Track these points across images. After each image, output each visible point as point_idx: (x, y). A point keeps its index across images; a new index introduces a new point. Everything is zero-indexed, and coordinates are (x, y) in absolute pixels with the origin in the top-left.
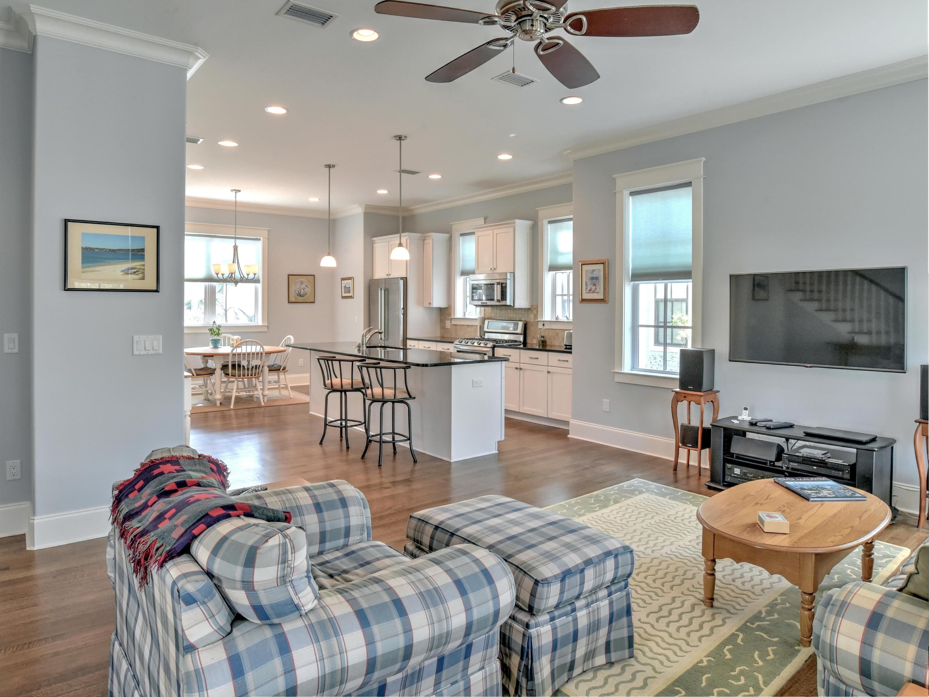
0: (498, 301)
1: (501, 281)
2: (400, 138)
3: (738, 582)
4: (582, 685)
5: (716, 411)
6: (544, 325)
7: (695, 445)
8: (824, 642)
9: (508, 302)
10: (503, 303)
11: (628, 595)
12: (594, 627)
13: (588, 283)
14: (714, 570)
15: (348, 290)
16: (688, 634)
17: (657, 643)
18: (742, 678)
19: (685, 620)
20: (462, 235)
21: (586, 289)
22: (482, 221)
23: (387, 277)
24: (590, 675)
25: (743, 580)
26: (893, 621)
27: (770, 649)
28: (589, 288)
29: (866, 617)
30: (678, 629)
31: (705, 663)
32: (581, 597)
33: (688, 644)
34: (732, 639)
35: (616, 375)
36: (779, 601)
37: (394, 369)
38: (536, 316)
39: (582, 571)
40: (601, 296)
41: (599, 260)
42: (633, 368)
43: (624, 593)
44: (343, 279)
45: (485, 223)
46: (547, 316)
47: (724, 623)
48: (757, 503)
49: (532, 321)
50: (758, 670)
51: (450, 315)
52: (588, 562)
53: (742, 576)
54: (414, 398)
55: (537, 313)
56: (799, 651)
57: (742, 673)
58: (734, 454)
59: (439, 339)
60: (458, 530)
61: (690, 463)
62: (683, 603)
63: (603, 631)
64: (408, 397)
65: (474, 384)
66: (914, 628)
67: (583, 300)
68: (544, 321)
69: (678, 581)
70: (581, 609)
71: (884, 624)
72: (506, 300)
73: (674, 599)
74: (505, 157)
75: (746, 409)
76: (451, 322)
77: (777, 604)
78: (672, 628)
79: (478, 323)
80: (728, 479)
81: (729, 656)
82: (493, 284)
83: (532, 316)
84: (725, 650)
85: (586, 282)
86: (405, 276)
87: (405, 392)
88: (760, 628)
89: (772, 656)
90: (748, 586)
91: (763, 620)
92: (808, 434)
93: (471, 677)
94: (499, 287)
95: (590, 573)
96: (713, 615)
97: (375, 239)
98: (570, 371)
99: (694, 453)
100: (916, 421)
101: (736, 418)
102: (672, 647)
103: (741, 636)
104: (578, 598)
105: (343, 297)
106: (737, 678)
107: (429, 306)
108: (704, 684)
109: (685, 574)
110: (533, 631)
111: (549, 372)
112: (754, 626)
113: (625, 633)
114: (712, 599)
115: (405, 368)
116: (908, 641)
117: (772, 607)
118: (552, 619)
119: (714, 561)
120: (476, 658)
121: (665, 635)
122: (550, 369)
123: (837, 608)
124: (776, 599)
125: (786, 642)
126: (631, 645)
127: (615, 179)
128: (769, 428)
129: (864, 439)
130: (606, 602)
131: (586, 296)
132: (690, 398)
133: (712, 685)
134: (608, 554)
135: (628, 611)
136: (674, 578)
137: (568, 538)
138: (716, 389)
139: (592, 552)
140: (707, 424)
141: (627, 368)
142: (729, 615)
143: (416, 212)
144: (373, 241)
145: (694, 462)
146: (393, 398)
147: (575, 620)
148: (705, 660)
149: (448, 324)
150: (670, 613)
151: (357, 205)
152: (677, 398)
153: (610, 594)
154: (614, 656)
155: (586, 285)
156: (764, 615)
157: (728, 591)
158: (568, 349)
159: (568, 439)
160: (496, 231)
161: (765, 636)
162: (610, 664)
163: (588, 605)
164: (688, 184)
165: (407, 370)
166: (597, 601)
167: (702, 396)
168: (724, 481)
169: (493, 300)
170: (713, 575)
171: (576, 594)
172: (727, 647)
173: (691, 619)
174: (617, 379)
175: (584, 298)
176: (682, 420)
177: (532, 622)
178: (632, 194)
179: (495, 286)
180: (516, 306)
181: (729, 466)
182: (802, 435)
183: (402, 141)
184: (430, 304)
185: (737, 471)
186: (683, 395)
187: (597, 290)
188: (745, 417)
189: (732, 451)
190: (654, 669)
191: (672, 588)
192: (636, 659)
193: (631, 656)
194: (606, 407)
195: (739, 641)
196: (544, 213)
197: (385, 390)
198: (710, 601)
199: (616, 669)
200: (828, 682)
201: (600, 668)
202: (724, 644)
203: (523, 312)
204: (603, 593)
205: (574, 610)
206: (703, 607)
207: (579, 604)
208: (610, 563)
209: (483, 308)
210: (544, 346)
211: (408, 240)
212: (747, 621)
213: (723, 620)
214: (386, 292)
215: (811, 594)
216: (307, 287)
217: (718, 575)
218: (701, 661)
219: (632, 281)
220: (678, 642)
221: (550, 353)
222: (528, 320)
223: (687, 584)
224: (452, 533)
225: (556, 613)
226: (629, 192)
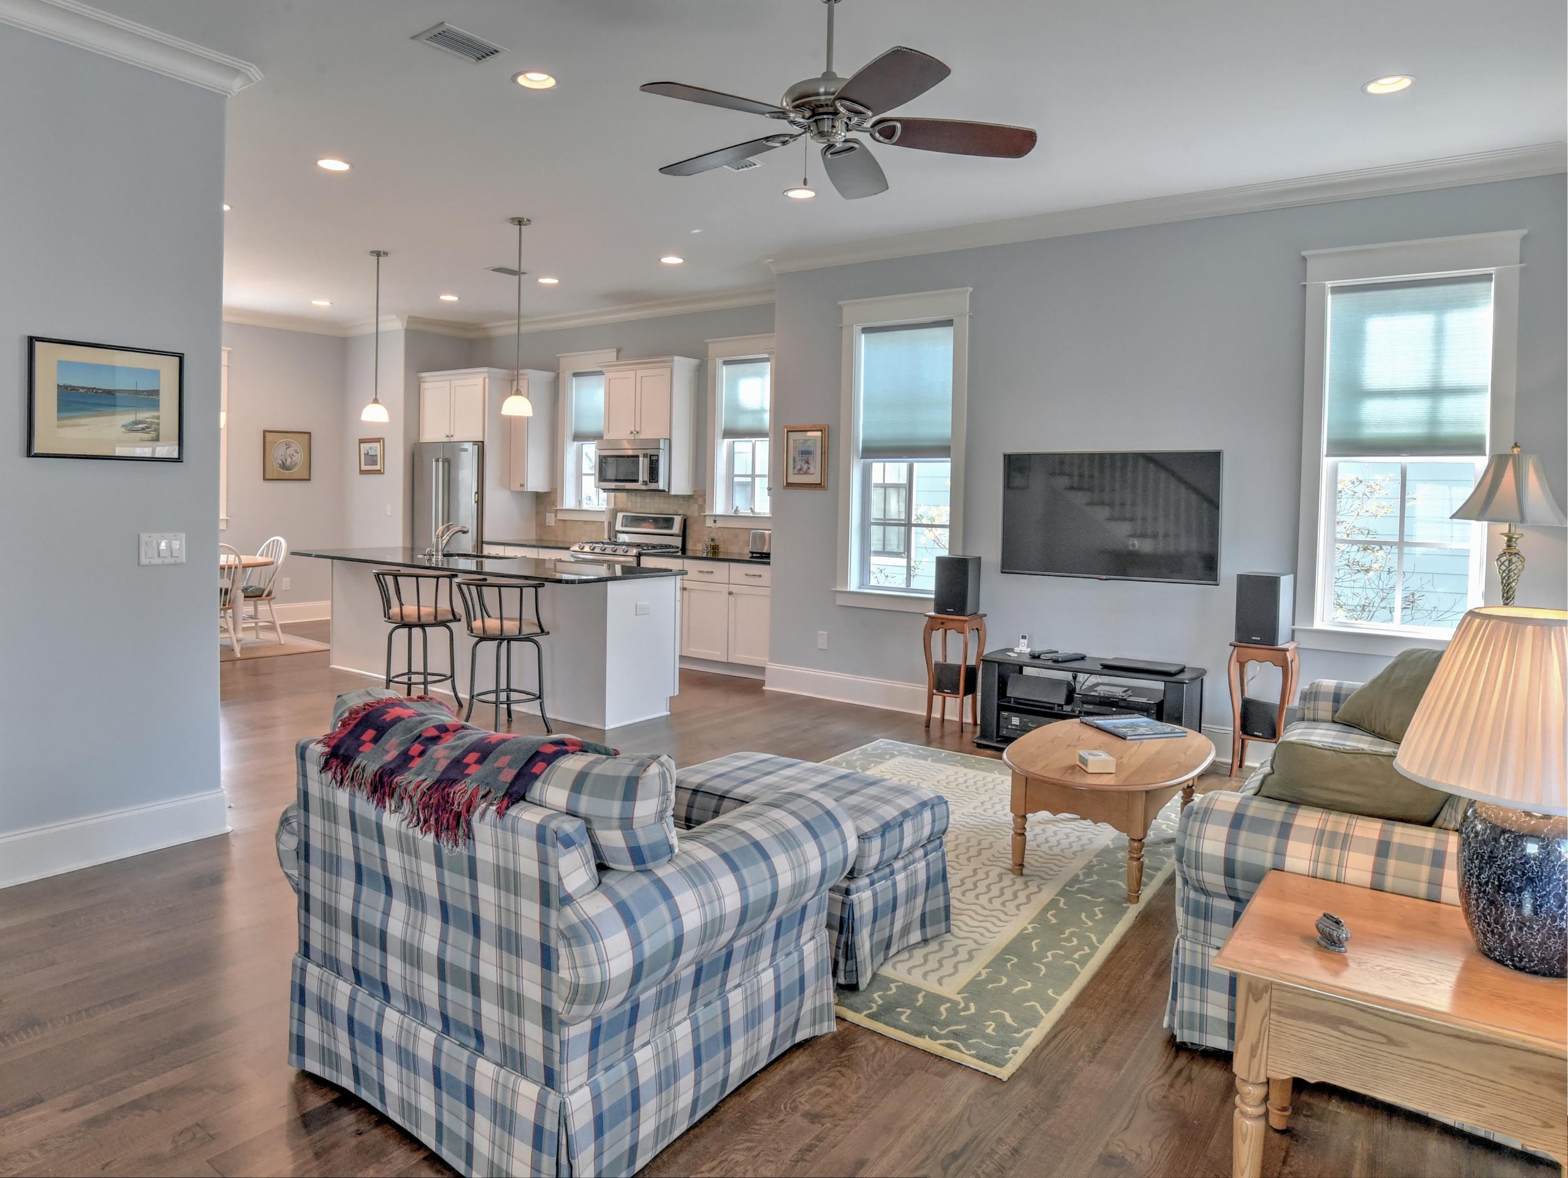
0: (645, 483)
1: (649, 452)
2: (520, 222)
3: (1045, 847)
4: (899, 966)
5: (981, 642)
6: (715, 521)
7: (955, 691)
8: (1189, 850)
9: (662, 485)
10: (653, 486)
11: (943, 855)
12: (911, 894)
13: (797, 459)
14: (1025, 829)
15: (372, 460)
16: (1003, 904)
17: (970, 917)
18: (1075, 940)
19: (995, 891)
20: (576, 375)
21: (794, 468)
22: (611, 355)
23: (447, 440)
24: (905, 955)
25: (1049, 844)
26: (1254, 819)
27: (1097, 909)
28: (798, 467)
29: (1229, 819)
30: (990, 901)
31: (1030, 930)
32: (900, 856)
33: (1006, 914)
34: (1053, 904)
35: (837, 594)
36: (1095, 863)
37: (521, 588)
38: (702, 508)
39: (901, 825)
40: (815, 479)
41: (815, 426)
42: (862, 585)
43: (940, 853)
44: (362, 441)
45: (618, 359)
46: (720, 507)
47: (1040, 890)
48: (1069, 746)
49: (696, 514)
50: (1090, 929)
51: (554, 504)
52: (905, 814)
53: (1047, 841)
54: (548, 633)
55: (705, 503)
56: (1128, 908)
57: (1072, 934)
58: (1010, 697)
59: (534, 543)
60: (728, 792)
61: (946, 717)
62: (987, 873)
63: (920, 900)
64: (539, 631)
65: (639, 611)
66: (1273, 822)
67: (789, 485)
68: (715, 516)
69: (973, 852)
70: (899, 872)
71: (1246, 823)
72: (657, 482)
73: (975, 871)
74: (671, 260)
75: (1024, 637)
76: (556, 516)
77: (1094, 866)
78: (983, 900)
79: (605, 519)
80: (1004, 732)
81: (1054, 921)
82: (637, 457)
83: (696, 507)
84: (1049, 916)
85: (794, 459)
86: (481, 440)
87: (534, 624)
88: (1080, 890)
89: (1100, 916)
90: (1056, 850)
91: (1082, 882)
92: (1106, 667)
93: (804, 948)
94: (647, 461)
95: (908, 826)
96: (1026, 883)
97: (423, 374)
98: (767, 591)
99: (952, 702)
100: (1231, 645)
101: (1012, 650)
102: (989, 919)
103: (1062, 900)
104: (896, 858)
105: (362, 472)
106: (1069, 940)
107: (519, 489)
108: (1035, 949)
109: (979, 843)
110: (854, 897)
111: (730, 593)
112: (1074, 890)
113: (941, 902)
114: (1022, 865)
115: (536, 587)
116: (1268, 834)
117: (1089, 869)
118: (872, 883)
119: (1024, 817)
120: (809, 924)
121: (978, 909)
122: (733, 588)
123: (1200, 816)
124: (1091, 861)
125: (1112, 901)
126: (947, 918)
127: (840, 308)
128: (1056, 661)
129: (1173, 669)
130: (923, 863)
131: (793, 479)
132: (949, 625)
133: (1043, 949)
134: (923, 805)
135: (944, 878)
136: (968, 849)
137: (872, 791)
138: (981, 612)
139: (907, 803)
140: (972, 661)
141: (853, 585)
142: (1043, 881)
143: (493, 333)
144: (419, 378)
145: (952, 716)
146: (517, 633)
147: (894, 884)
148: (1029, 927)
149: (550, 519)
150: (976, 886)
151: (394, 317)
152: (932, 625)
153: (926, 855)
154: (930, 932)
155: (794, 462)
156: (1081, 878)
157: (1037, 858)
158: (763, 557)
159: (763, 692)
160: (640, 373)
161: (1089, 898)
162: (925, 941)
163: (905, 868)
164: (948, 323)
165: (540, 590)
166: (914, 862)
167: (966, 621)
168: (998, 736)
169: (636, 481)
170: (1023, 834)
171: (896, 852)
172: (1050, 913)
173: (1002, 889)
174: (840, 601)
175: (790, 481)
176: (937, 657)
177: (853, 886)
178: (866, 330)
179: (641, 459)
180: (673, 492)
181: (1005, 714)
182: (1099, 668)
183: (523, 227)
184: (522, 485)
185: (1016, 721)
186: (940, 621)
187: (811, 470)
188: (1023, 648)
189: (1008, 695)
190: (975, 941)
191: (969, 859)
192: (953, 935)
193: (948, 931)
194: (822, 643)
195: (1061, 905)
196: (716, 348)
197: (505, 622)
198: (1019, 867)
199: (934, 946)
200: (1188, 898)
201: (916, 946)
202: (1046, 910)
203: (681, 501)
204: (919, 853)
205: (892, 873)
206: (1012, 876)
207: (898, 865)
208: (927, 815)
209: (612, 494)
210: (714, 554)
211: (487, 379)
212: (1065, 886)
213: (1038, 887)
214: (446, 464)
215: (1140, 840)
216: (297, 452)
217: (1029, 835)
218: (1026, 929)
219: (862, 458)
220: (994, 913)
221: (732, 564)
222: (689, 513)
223: (986, 854)
224: (720, 796)
225: (876, 876)
226: (861, 328)
